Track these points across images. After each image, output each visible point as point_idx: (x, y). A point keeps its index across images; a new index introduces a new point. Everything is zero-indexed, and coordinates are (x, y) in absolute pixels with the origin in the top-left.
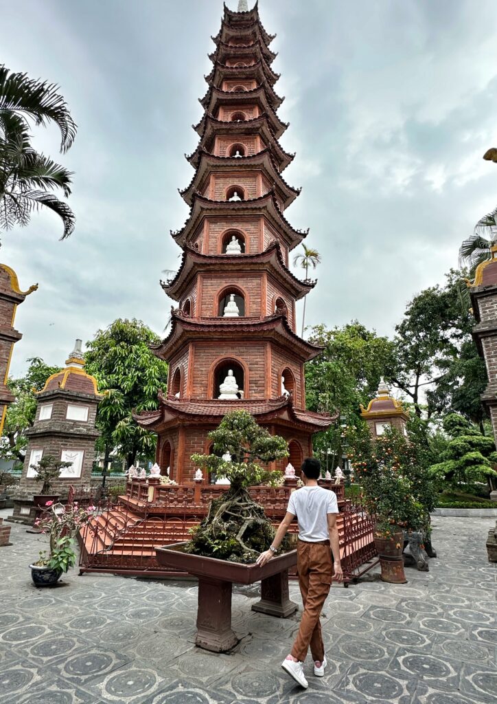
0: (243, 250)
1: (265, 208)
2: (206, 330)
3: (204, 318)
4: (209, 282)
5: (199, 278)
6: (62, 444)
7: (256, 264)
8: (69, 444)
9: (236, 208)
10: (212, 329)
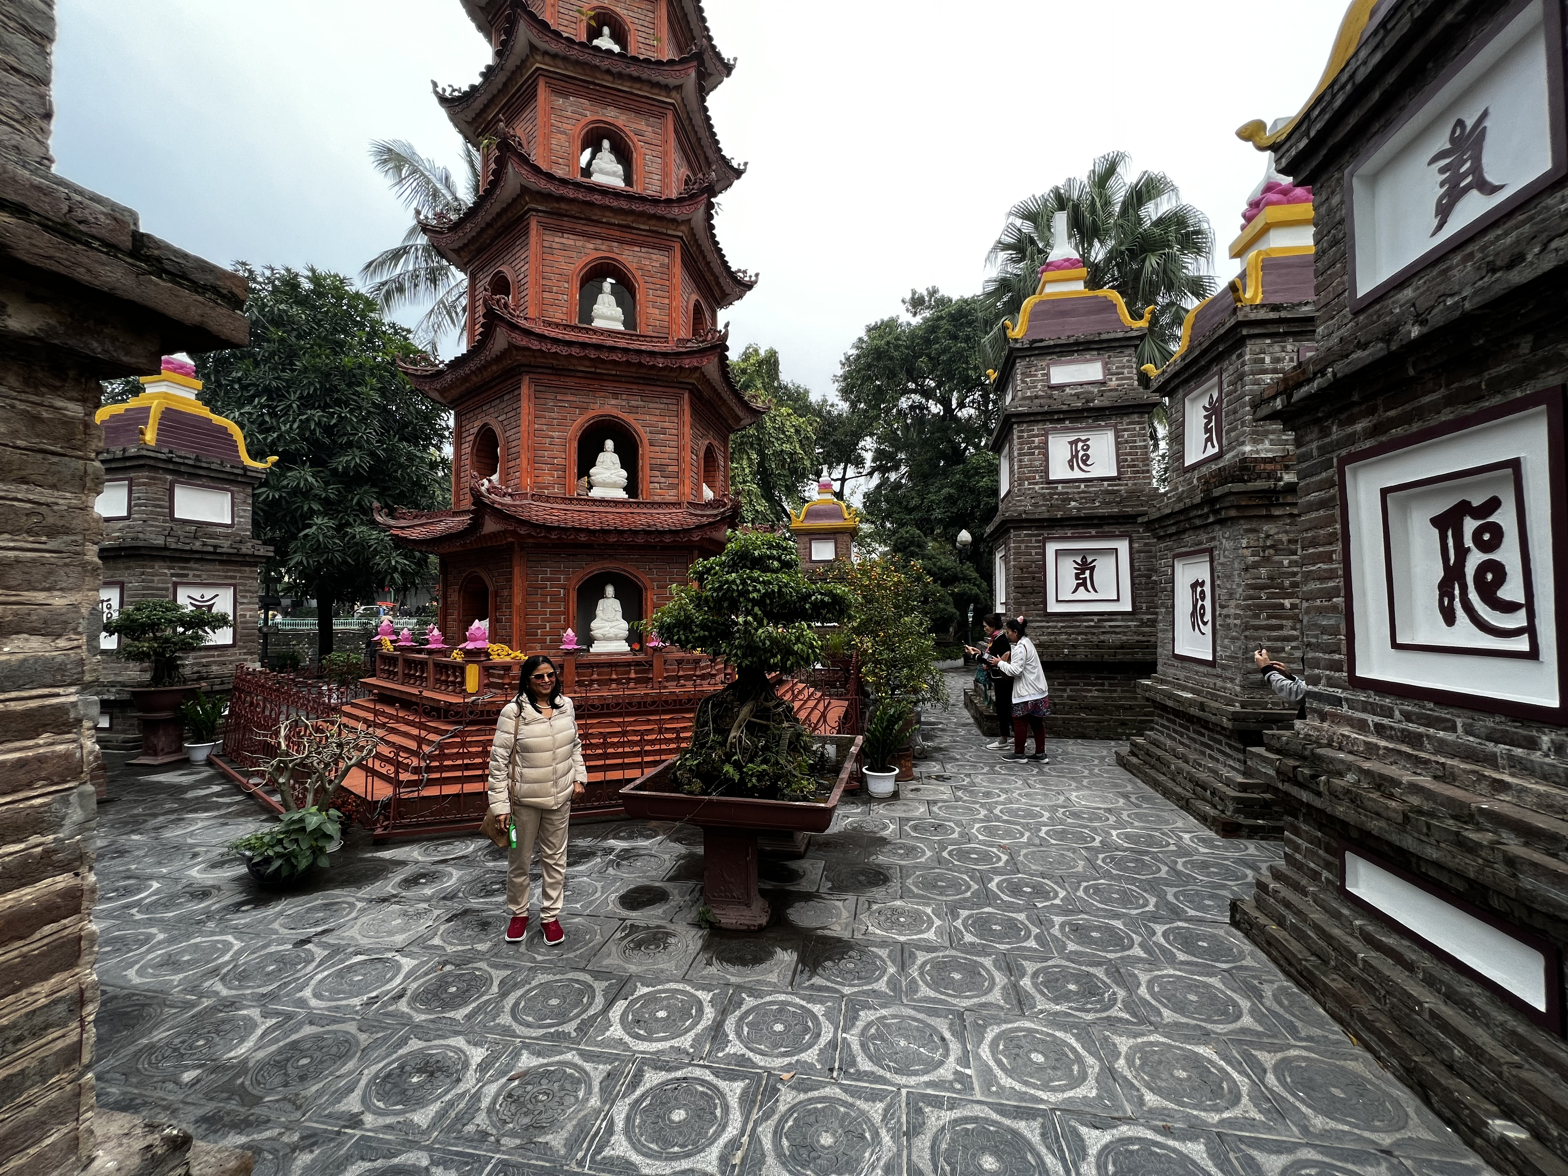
0: (628, 179)
1: (679, 88)
2: (564, 351)
3: (550, 324)
4: (557, 240)
5: (534, 225)
6: (172, 575)
7: (661, 218)
8: (191, 573)
9: (614, 70)
10: (575, 351)
